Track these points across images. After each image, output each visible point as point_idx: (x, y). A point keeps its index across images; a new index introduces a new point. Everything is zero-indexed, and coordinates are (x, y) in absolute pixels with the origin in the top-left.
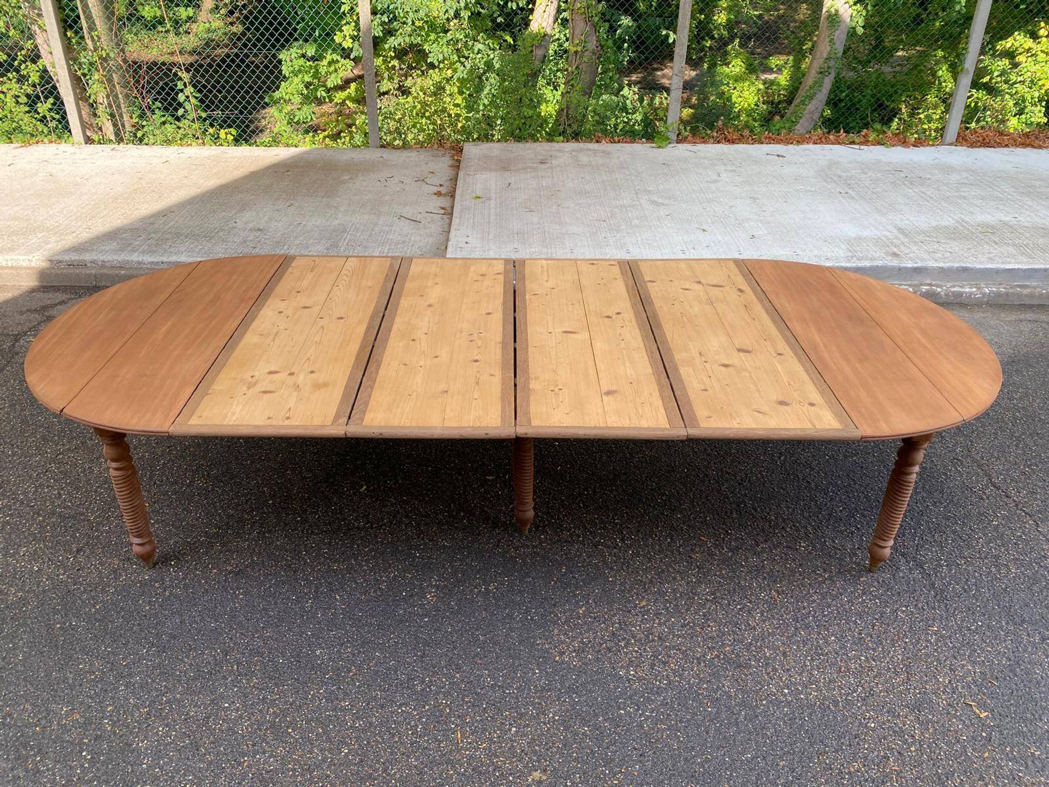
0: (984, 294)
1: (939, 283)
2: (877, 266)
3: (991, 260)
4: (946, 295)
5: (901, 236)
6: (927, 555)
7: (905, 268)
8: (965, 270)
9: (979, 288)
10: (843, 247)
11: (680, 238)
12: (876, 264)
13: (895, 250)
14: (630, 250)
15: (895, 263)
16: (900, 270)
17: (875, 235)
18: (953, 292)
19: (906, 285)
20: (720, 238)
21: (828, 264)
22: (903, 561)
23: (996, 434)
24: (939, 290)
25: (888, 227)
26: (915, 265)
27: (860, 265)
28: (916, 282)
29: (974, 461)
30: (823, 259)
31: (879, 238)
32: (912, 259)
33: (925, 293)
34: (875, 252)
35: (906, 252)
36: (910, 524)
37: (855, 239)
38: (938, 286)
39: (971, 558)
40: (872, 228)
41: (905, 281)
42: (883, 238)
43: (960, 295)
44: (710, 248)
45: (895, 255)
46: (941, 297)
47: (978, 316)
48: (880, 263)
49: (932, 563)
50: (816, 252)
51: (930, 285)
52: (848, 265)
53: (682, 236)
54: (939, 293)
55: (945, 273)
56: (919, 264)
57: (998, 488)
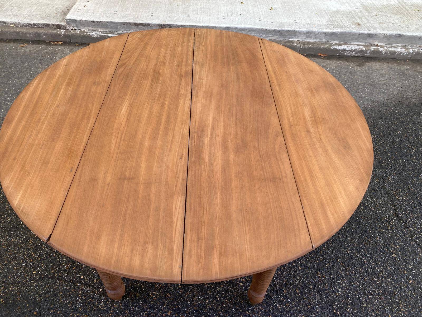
0: (409, 53)
1: (383, 44)
2: (345, 32)
3: (417, 29)
4: (385, 53)
5: (364, 11)
6: (338, 291)
7: (363, 34)
8: (400, 36)
9: (406, 49)
10: (327, 18)
11: (226, 7)
12: (344, 31)
13: (359, 21)
14: (191, 15)
15: (356, 30)
16: (359, 35)
17: (349, 9)
18: (390, 51)
19: (362, 45)
20: (251, 9)
21: (314, 30)
22: (318, 297)
23: (404, 166)
24: (382, 49)
25: (357, 4)
26: (370, 32)
27: (334, 31)
28: (368, 44)
29: (386, 192)
30: (312, 26)
31: (350, 12)
32: (368, 28)
33: (373, 51)
34: (346, 21)
35: (365, 22)
36: (330, 256)
37: (335, 12)
38: (381, 47)
39: (371, 294)
40: (348, 5)
41: (362, 42)
42: (353, 12)
43: (394, 53)
44: (242, 16)
45: (358, 24)
46: (383, 54)
47: (403, 67)
48: (347, 30)
49: (340, 301)
50: (308, 21)
51: (377, 46)
52: (327, 31)
53: (227, 6)
54: (381, 52)
55: (387, 38)
56: (372, 32)
57: (400, 219)
